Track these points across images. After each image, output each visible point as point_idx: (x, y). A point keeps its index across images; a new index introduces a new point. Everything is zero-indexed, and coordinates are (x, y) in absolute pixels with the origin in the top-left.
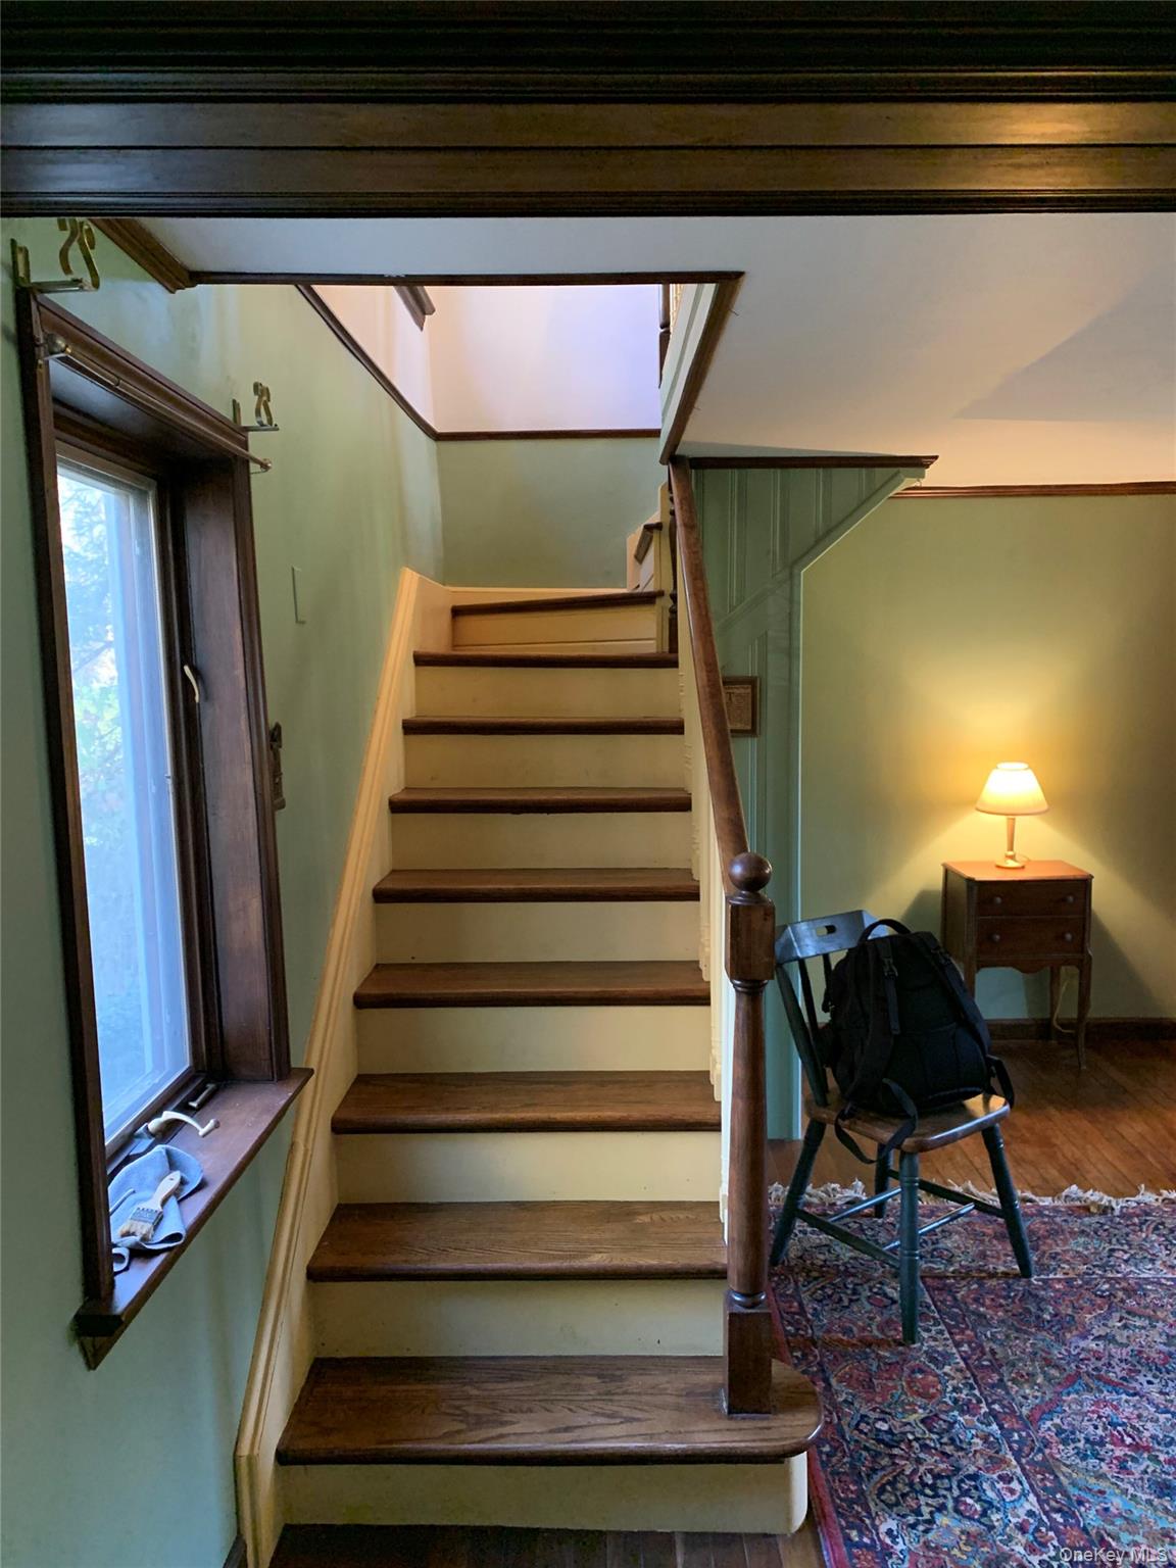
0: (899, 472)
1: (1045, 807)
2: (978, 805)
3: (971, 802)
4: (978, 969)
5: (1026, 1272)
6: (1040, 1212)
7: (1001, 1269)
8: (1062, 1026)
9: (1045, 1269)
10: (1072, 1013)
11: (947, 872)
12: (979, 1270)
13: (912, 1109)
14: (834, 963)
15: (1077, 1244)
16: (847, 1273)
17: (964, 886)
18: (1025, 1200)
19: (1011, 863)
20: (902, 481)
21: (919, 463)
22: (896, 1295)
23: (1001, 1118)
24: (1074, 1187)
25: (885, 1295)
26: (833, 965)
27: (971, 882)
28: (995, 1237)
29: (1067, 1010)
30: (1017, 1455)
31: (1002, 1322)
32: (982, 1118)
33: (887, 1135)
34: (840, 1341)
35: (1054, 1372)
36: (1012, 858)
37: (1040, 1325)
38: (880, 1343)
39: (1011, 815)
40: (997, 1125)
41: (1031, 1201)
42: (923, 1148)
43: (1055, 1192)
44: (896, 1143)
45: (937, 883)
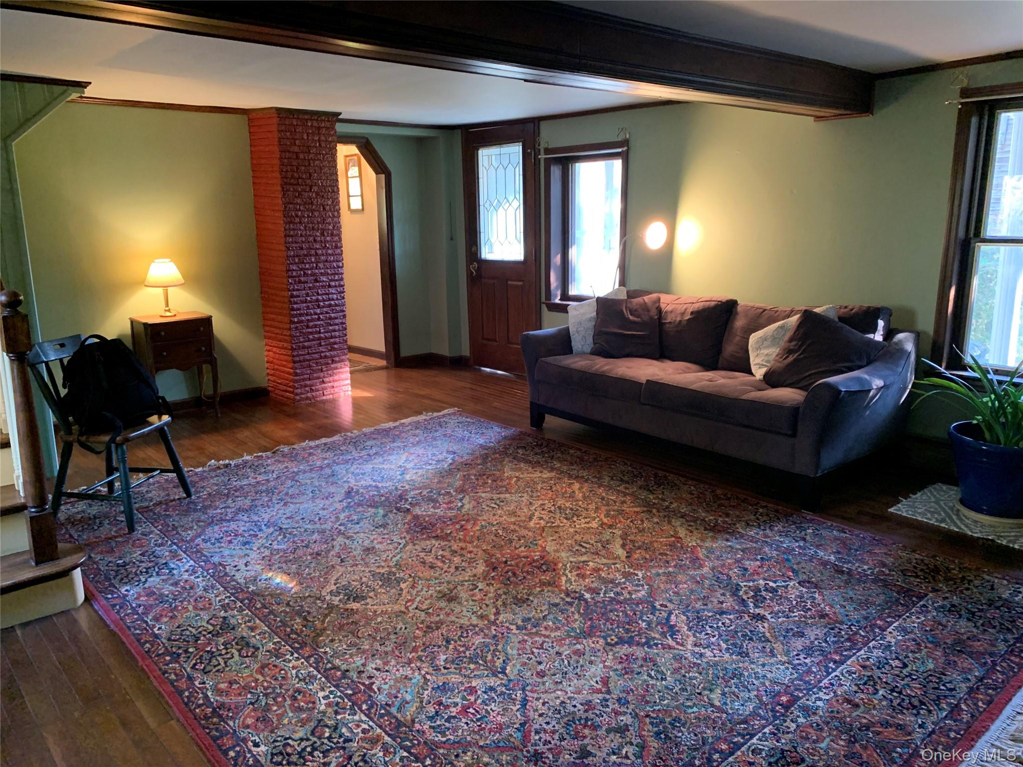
0: (68, 89)
1: (183, 281)
2: (146, 284)
3: (142, 283)
4: (157, 371)
5: (189, 495)
6: (196, 474)
7: (177, 497)
8: (208, 398)
9: (197, 492)
10: (210, 392)
11: (132, 322)
12: (166, 500)
13: (119, 423)
14: (65, 362)
15: (214, 481)
16: (95, 518)
17: (143, 328)
18: (188, 472)
19: (168, 314)
20: (71, 94)
21: (81, 85)
22: (123, 519)
23: (166, 424)
24: (213, 461)
25: (118, 520)
26: (66, 363)
27: (146, 325)
28: (174, 487)
29: (208, 390)
30: (185, 552)
31: (177, 515)
32: (157, 424)
33: (106, 438)
34: (95, 542)
35: (201, 524)
36: (169, 311)
37: (195, 510)
38: (116, 537)
39: (165, 287)
40: (166, 428)
41: (191, 471)
42: (127, 440)
43: (203, 466)
44: (113, 440)
45: (128, 329)
